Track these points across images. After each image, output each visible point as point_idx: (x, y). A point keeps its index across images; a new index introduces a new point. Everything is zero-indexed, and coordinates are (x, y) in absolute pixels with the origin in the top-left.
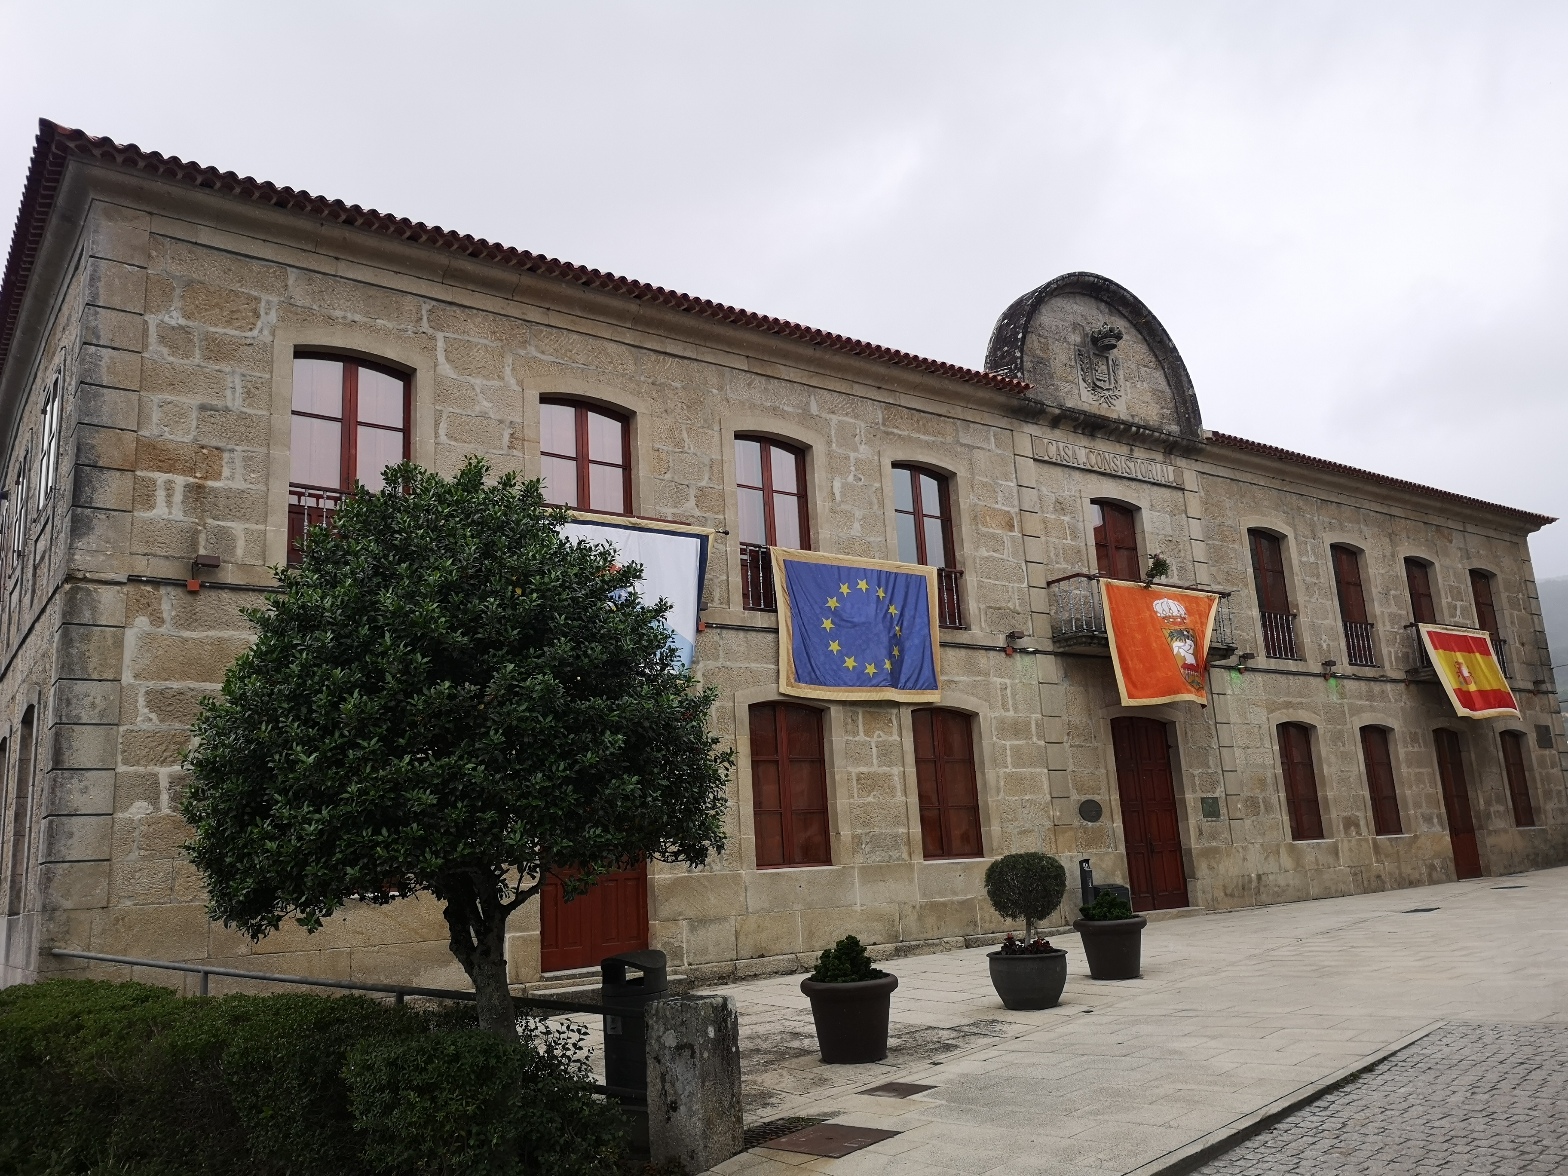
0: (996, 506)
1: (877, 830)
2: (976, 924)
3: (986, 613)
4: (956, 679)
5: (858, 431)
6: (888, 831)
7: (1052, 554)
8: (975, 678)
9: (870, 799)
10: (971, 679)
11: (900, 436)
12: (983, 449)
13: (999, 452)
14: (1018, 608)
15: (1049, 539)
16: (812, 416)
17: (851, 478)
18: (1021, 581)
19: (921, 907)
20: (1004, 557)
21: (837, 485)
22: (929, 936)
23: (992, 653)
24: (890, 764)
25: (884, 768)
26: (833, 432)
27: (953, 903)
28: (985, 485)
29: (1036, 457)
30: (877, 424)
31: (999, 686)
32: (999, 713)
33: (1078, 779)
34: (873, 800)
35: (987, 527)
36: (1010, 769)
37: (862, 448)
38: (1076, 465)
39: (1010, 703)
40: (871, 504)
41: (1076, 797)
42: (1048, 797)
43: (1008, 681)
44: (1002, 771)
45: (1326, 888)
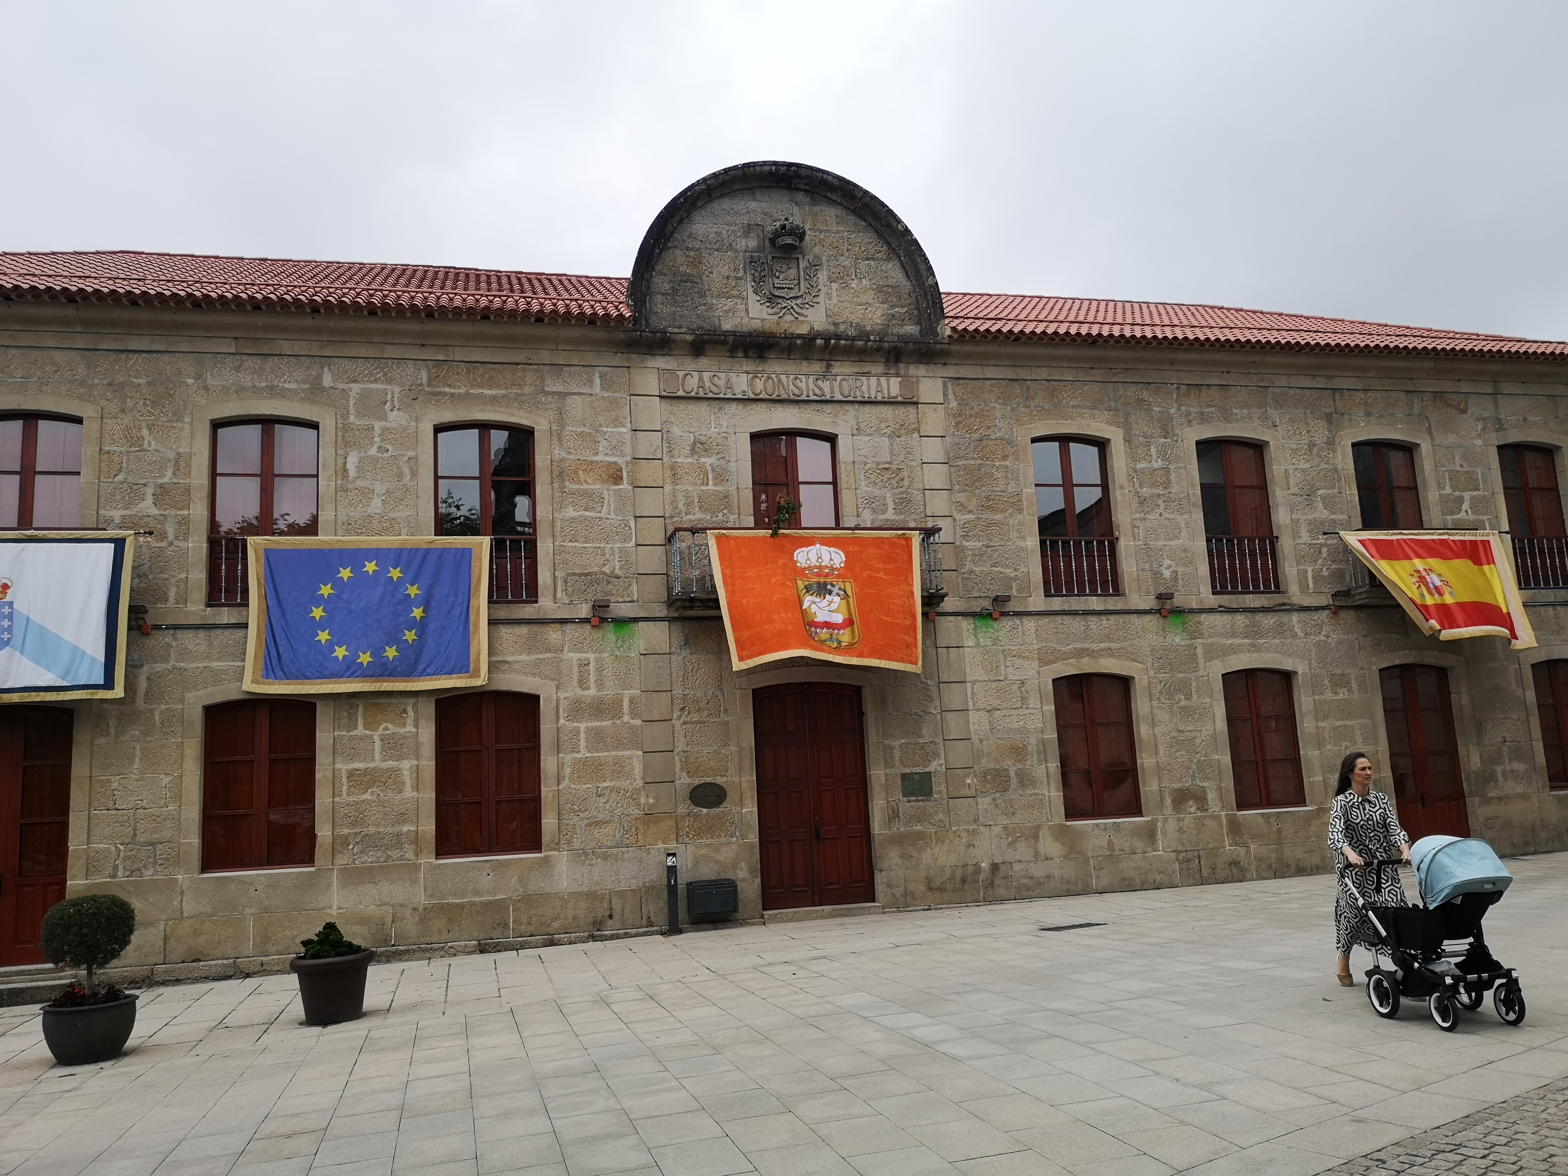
0: (595, 458)
1: (372, 829)
2: (506, 926)
3: (566, 582)
4: (510, 658)
5: (389, 397)
6: (389, 829)
7: (681, 505)
8: (540, 656)
9: (367, 796)
10: (533, 657)
11: (453, 395)
12: (582, 394)
13: (606, 395)
14: (618, 571)
15: (677, 487)
16: (323, 389)
17: (373, 451)
18: (626, 540)
19: (425, 909)
20: (601, 515)
21: (352, 461)
22: (433, 940)
23: (569, 628)
24: (399, 758)
25: (391, 762)
26: (352, 402)
27: (473, 904)
28: (581, 435)
29: (664, 394)
30: (421, 384)
31: (575, 663)
32: (572, 691)
33: (692, 760)
34: (369, 798)
35: (579, 482)
36: (583, 754)
37: (394, 416)
38: (729, 396)
39: (592, 679)
40: (400, 476)
41: (684, 781)
42: (640, 783)
43: (591, 656)
44: (568, 758)
45: (1124, 879)
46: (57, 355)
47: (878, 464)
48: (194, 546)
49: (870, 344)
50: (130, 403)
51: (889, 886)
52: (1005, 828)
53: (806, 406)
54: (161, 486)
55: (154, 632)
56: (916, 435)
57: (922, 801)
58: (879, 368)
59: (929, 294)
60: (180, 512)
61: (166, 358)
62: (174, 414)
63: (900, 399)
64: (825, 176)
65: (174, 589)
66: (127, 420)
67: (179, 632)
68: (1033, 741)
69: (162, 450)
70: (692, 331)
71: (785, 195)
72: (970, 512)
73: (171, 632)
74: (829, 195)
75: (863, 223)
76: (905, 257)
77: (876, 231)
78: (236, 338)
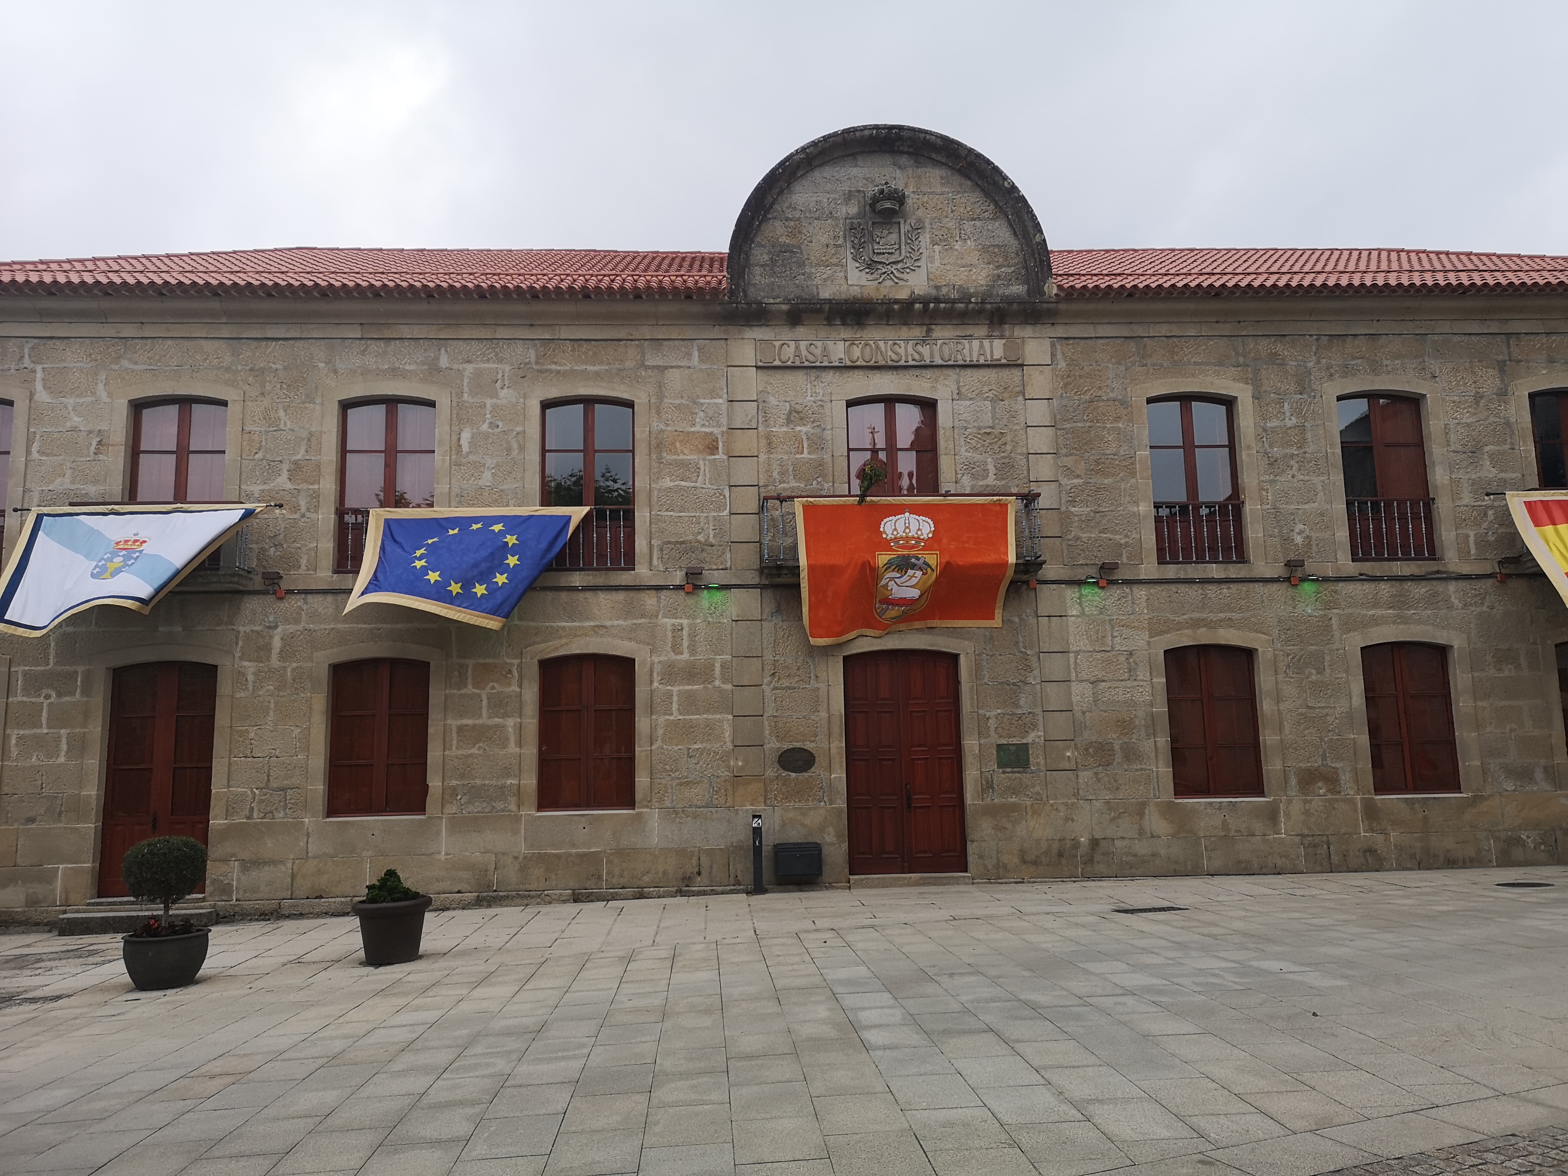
0: (692, 429)
1: (478, 782)
2: (600, 877)
3: (662, 550)
4: (608, 623)
5: (500, 375)
6: (493, 782)
7: (775, 474)
8: (635, 621)
9: (474, 751)
10: (629, 622)
11: (558, 372)
12: (680, 367)
13: (704, 367)
14: (711, 540)
15: (772, 456)
16: (439, 370)
17: (485, 427)
18: (720, 509)
19: (525, 858)
20: (697, 485)
21: (466, 436)
22: (531, 887)
23: (664, 594)
24: (505, 715)
25: (496, 719)
26: (466, 381)
27: (570, 855)
28: (678, 407)
29: (760, 364)
30: (529, 363)
31: (669, 628)
32: (667, 656)
33: (780, 725)
34: (477, 752)
35: (676, 453)
36: (676, 716)
37: (503, 393)
38: (826, 364)
39: (685, 643)
40: (509, 450)
41: (773, 745)
42: (730, 746)
43: (685, 622)
44: (662, 719)
45: (1240, 862)
46: (207, 345)
47: (979, 428)
48: (323, 518)
49: (971, 306)
50: (268, 387)
51: (981, 857)
52: (1108, 803)
53: (906, 372)
54: (296, 463)
55: (288, 596)
56: (1020, 398)
57: (1019, 772)
58: (982, 331)
59: (1036, 252)
60: (311, 487)
61: (301, 343)
62: (307, 396)
63: (1004, 361)
64: (928, 137)
65: (306, 557)
66: (266, 402)
67: (309, 597)
68: (1141, 714)
69: (296, 429)
70: (787, 301)
71: (887, 159)
72: (1078, 476)
73: (303, 596)
74: (934, 156)
75: (969, 183)
76: (1012, 215)
77: (983, 190)
78: (361, 324)
